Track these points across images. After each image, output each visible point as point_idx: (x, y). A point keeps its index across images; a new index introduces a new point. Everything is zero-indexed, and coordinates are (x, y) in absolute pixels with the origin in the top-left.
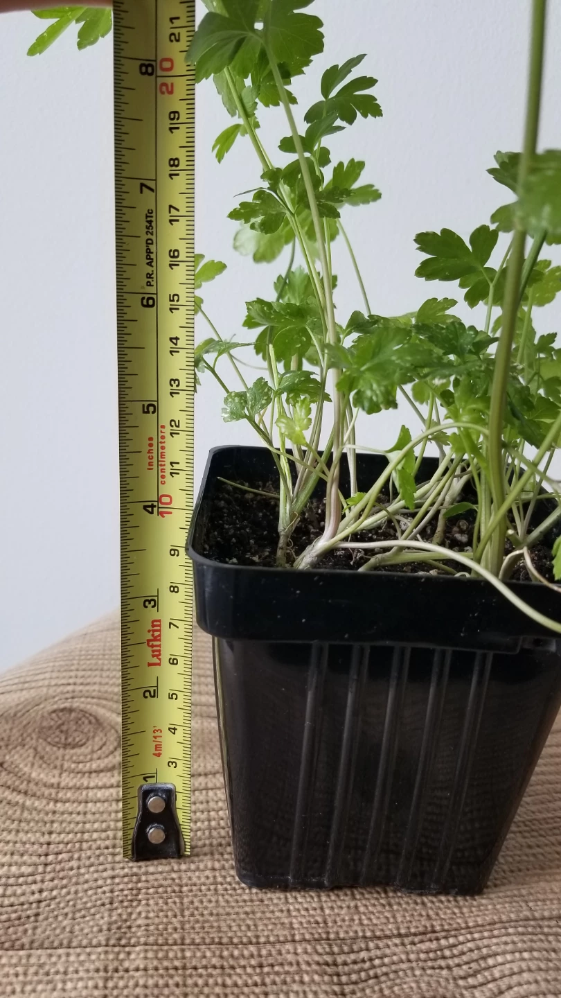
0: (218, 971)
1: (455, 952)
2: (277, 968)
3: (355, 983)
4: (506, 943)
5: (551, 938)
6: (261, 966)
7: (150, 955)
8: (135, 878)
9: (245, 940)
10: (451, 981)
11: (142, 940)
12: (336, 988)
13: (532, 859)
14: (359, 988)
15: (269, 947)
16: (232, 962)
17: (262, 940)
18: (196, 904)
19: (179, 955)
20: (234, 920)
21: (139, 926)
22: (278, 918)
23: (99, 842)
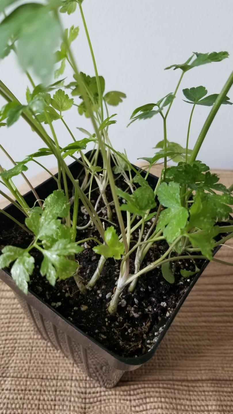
0: (38, 392)
1: (135, 392)
2: (62, 393)
3: (91, 403)
4: (157, 392)
5: (176, 391)
6: (56, 391)
7: (13, 383)
8: (15, 341)
9: (52, 377)
10: (129, 407)
11: (12, 374)
12: (83, 405)
13: (182, 347)
14: (92, 406)
15: (61, 382)
16: (45, 388)
17: (59, 378)
18: (37, 357)
19: (25, 383)
20: (50, 367)
21: (12, 367)
22: (68, 367)
23: (3, 320)
